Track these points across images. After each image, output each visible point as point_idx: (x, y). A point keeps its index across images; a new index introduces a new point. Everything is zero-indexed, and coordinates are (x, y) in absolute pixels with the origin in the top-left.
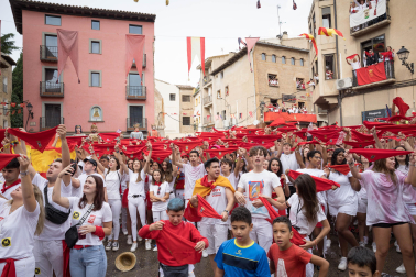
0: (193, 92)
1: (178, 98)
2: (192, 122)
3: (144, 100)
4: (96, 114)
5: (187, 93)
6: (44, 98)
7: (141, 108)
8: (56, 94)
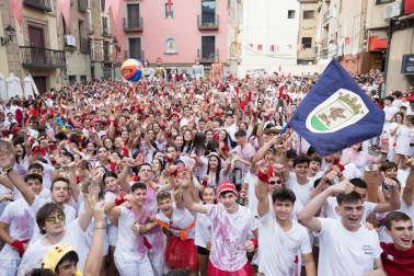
0: (318, 6)
3: (216, 30)
4: (171, 46)
6: (127, 32)
7: (214, 37)
8: (135, 29)
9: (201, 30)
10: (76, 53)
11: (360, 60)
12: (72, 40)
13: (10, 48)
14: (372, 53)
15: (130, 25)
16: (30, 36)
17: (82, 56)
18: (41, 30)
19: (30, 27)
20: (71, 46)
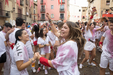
0: (86, 9)
1: (82, 11)
2: (85, 18)
3: (64, 12)
4: (52, 16)
5: (84, 9)
6: (41, 12)
7: (63, 14)
8: (44, 12)
9: (60, 12)
10: (28, 17)
11: (100, 20)
12: (28, 14)
13: (14, 13)
14: (103, 18)
15: (42, 11)
16: (18, 11)
17: (30, 18)
18: (21, 10)
19: (19, 9)
20: (27, 15)
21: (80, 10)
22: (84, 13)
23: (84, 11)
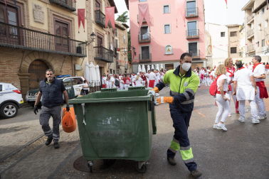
0: (240, 28)
1: (227, 34)
2: (238, 52)
3: (198, 39)
4: (169, 50)
5: (234, 30)
6: (140, 43)
9: (188, 39)
12: (112, 48)
13: (90, 47)
16: (98, 41)
18: (101, 39)
20: (112, 51)
21: (223, 34)
22: (233, 39)
23: (233, 34)
